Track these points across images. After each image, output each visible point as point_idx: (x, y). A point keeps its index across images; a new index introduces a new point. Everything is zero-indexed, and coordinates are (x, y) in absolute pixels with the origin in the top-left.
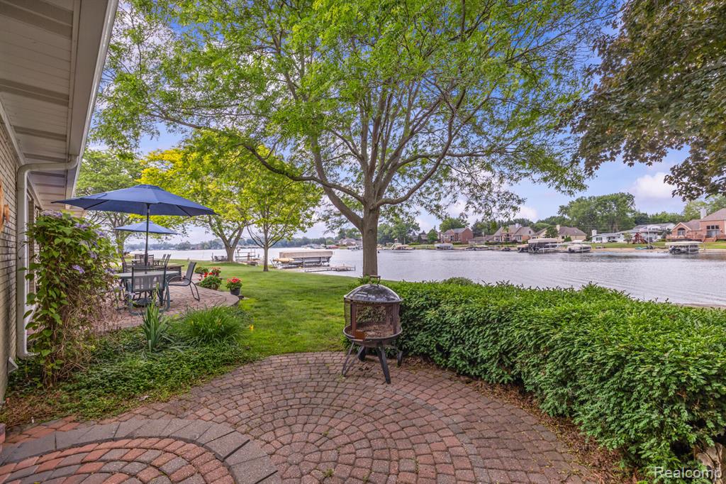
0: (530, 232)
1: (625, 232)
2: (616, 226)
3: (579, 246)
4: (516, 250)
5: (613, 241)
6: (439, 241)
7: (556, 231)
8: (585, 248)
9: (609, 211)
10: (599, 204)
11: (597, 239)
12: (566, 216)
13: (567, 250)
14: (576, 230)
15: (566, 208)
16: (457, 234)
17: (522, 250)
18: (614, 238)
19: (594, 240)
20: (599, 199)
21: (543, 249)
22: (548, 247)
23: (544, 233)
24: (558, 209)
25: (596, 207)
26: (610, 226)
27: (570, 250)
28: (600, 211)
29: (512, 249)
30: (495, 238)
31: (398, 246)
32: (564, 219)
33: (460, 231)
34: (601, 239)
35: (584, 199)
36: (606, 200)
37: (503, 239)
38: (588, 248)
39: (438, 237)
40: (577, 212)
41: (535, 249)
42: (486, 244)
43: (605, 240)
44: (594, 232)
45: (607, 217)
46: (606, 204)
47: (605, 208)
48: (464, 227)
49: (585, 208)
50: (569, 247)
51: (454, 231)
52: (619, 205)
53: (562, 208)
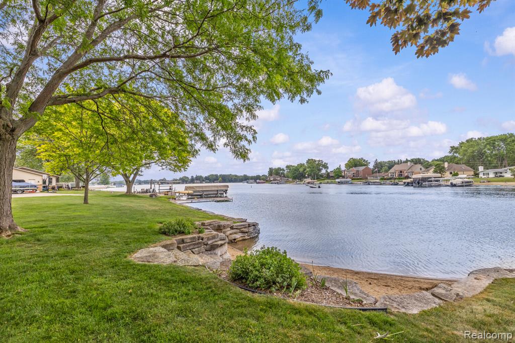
0: (421, 169)
1: (512, 167)
2: (505, 162)
3: (461, 180)
4: (402, 185)
5: (500, 176)
6: (343, 177)
7: (444, 167)
8: (468, 182)
9: (498, 150)
10: (487, 144)
11: (484, 174)
12: (457, 155)
13: (449, 183)
14: (464, 167)
15: (457, 148)
16: (358, 171)
17: (408, 184)
18: (501, 173)
19: (481, 175)
20: (487, 139)
21: (427, 183)
22: (431, 181)
23: (433, 170)
24: (449, 149)
25: (485, 146)
26: (499, 163)
27: (451, 184)
28: (489, 150)
29: (400, 183)
30: (390, 174)
31: (308, 181)
32: (455, 157)
33: (361, 168)
34: (488, 174)
35: (474, 140)
36: (495, 140)
37: (397, 175)
38: (470, 182)
39: (343, 174)
40: (466, 151)
41: (420, 183)
42: (381, 179)
43: (492, 175)
44: (481, 168)
45: (496, 155)
46: (494, 143)
47: (494, 147)
48: (365, 165)
49: (474, 148)
50: (450, 181)
51: (355, 169)
52: (508, 144)
53: (453, 148)
